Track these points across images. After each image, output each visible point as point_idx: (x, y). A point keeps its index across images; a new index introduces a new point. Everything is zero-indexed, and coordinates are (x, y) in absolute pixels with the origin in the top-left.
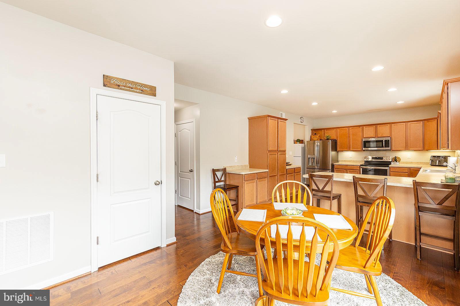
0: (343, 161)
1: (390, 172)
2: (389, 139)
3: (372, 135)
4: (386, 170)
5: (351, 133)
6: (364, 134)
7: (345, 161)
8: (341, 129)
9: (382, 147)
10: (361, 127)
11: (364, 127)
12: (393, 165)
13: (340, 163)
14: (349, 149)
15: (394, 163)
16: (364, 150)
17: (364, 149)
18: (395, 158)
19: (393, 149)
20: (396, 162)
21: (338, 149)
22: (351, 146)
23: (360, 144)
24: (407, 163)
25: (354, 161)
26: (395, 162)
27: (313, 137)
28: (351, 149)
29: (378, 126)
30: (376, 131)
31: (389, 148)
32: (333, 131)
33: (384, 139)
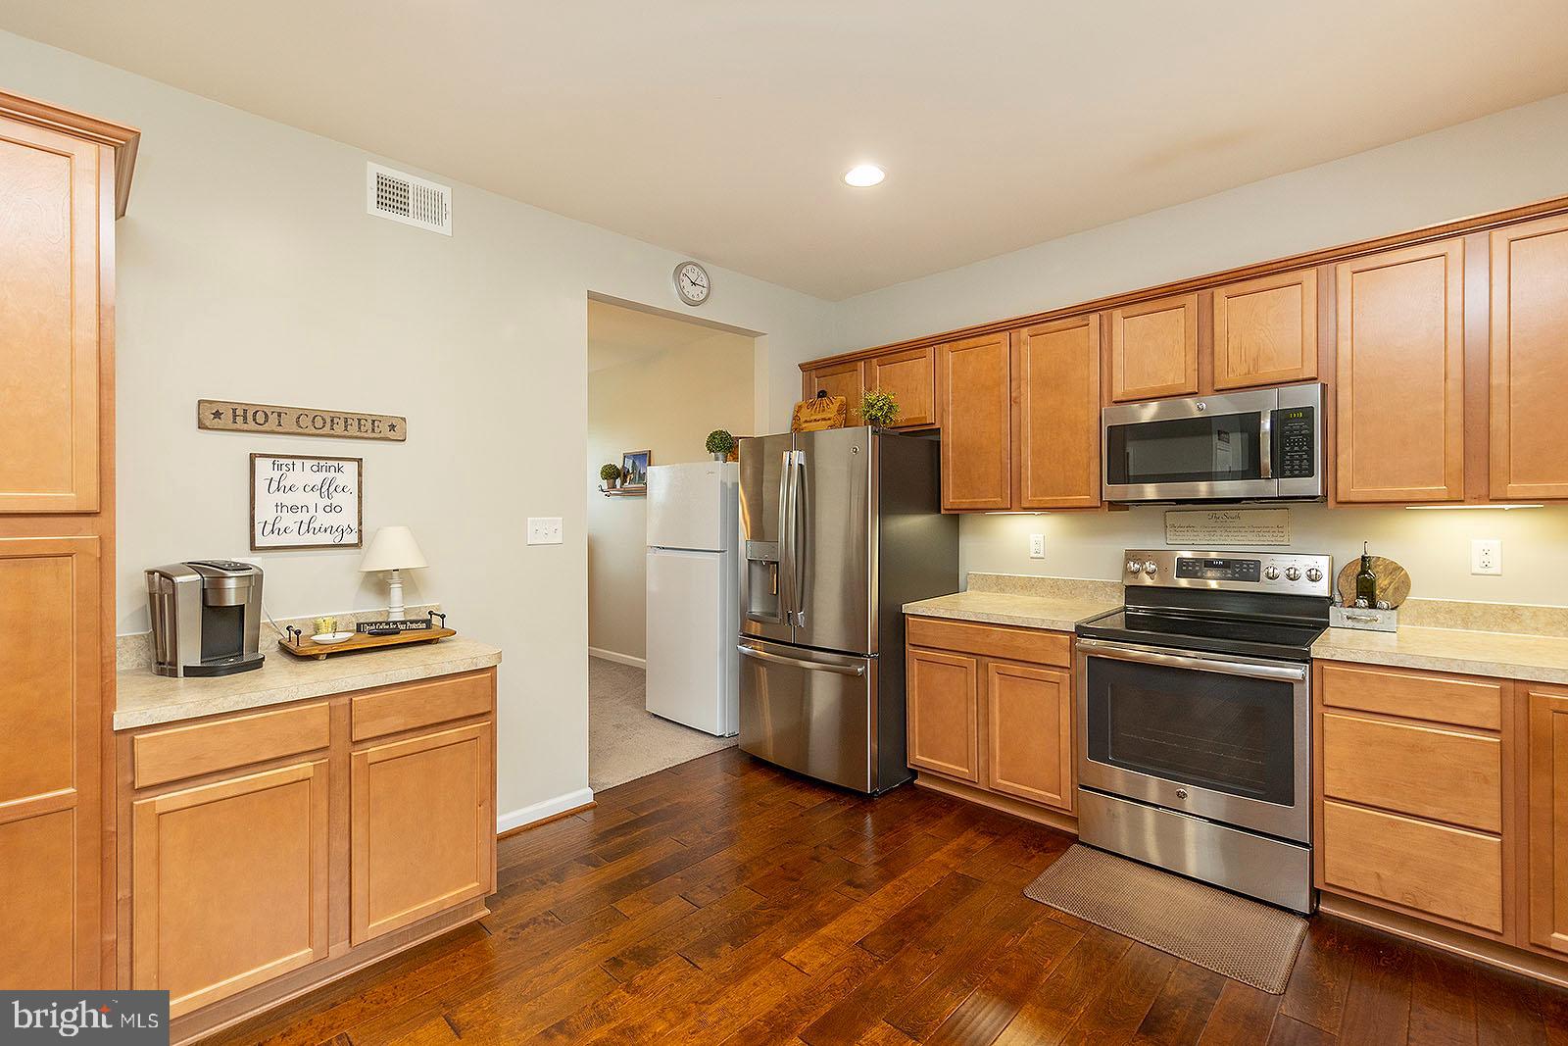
1: (1318, 709)
2: (1310, 396)
3: (1175, 377)
4: (1286, 686)
5: (1027, 368)
6: (1118, 375)
8: (962, 344)
9: (1252, 471)
10: (1094, 318)
11: (1117, 314)
12: (1338, 641)
13: (972, 603)
14: (1015, 503)
15: (1349, 612)
16: (1116, 505)
17: (1114, 491)
18: (1364, 572)
19: (1350, 486)
20: (1373, 605)
21: (950, 498)
22: (1028, 473)
23: (1088, 454)
24: (1466, 615)
26: (1362, 602)
27: (805, 415)
28: (1028, 492)
29: (1220, 293)
30: (1205, 343)
31: (1312, 485)
32: (919, 367)
33: (1267, 404)
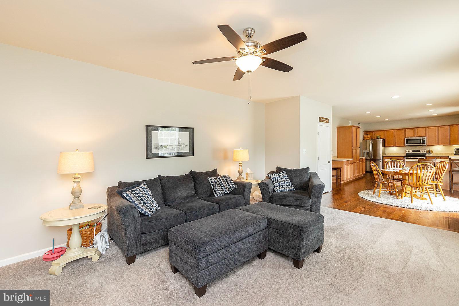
0: (388, 154)
2: (425, 138)
3: (412, 135)
5: (396, 134)
6: (407, 135)
7: (390, 154)
8: (388, 131)
9: (420, 143)
10: (404, 130)
11: (406, 130)
12: (427, 155)
14: (394, 145)
17: (406, 145)
18: (429, 151)
19: (428, 144)
20: (430, 153)
21: (386, 146)
22: (396, 143)
23: (402, 141)
24: (437, 154)
25: (397, 154)
27: (365, 137)
28: (396, 145)
29: (417, 129)
30: (415, 133)
31: (425, 144)
32: (382, 133)
33: (421, 138)
